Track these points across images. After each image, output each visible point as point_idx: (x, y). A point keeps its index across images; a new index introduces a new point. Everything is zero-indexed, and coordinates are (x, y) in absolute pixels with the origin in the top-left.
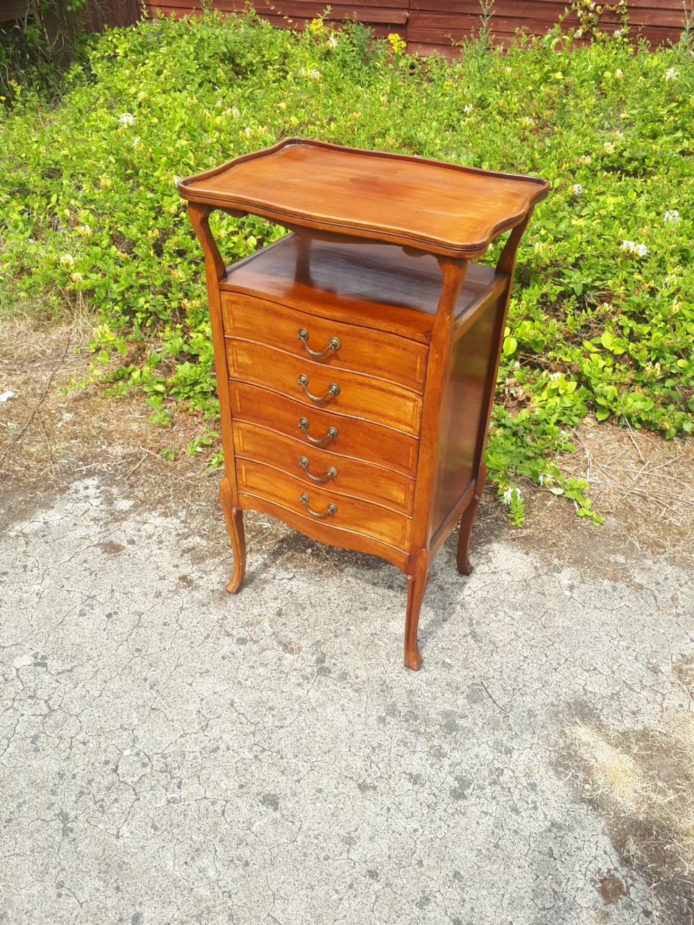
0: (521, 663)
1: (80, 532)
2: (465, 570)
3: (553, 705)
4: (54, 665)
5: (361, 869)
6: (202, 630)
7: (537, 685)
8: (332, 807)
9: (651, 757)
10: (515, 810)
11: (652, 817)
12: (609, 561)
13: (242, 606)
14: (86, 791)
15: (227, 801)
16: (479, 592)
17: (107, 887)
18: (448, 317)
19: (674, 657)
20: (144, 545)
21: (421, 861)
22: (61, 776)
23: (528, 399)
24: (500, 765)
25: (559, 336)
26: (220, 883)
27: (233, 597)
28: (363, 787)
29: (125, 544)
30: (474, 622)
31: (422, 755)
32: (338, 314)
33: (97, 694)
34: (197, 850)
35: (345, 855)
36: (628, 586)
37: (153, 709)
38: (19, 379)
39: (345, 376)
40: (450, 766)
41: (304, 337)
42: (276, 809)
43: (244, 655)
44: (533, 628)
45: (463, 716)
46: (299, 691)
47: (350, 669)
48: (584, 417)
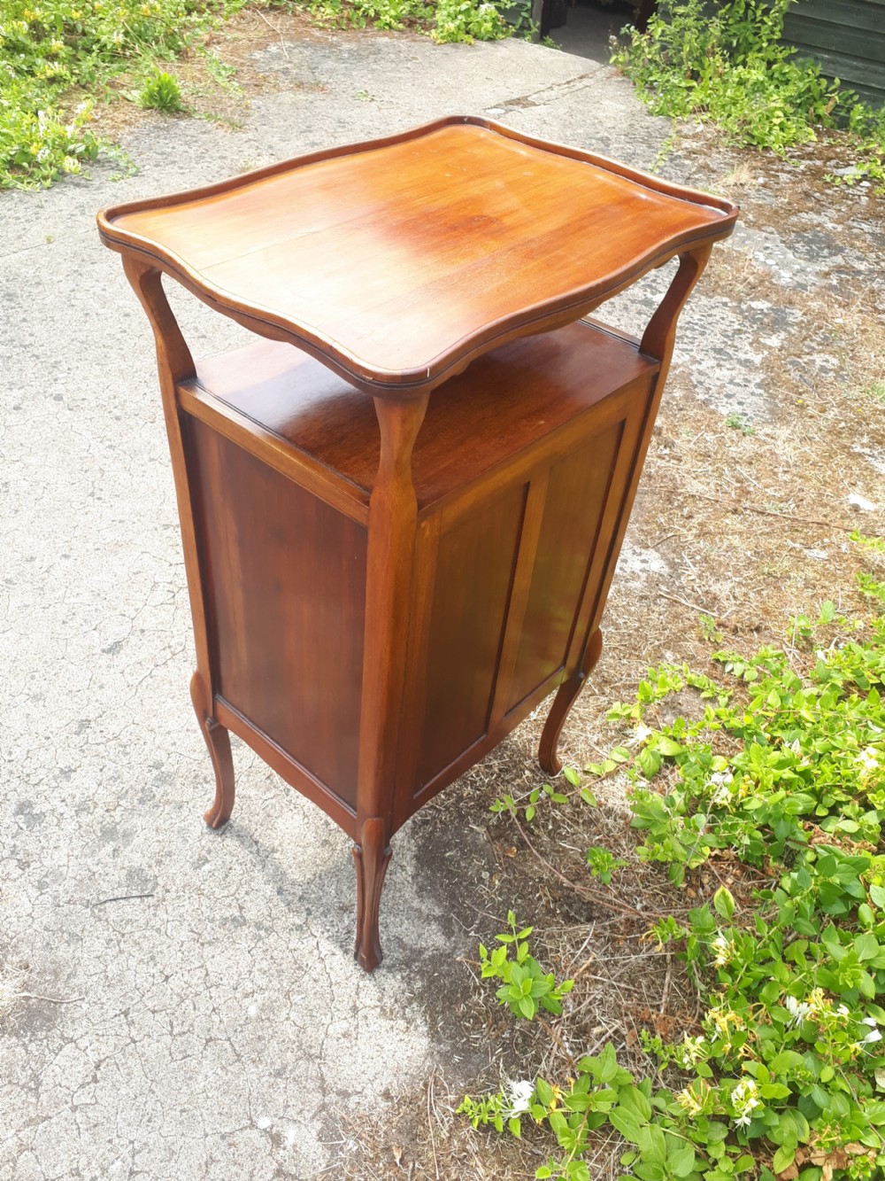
7: (113, 969)
24: (31, 868)
31: (92, 791)
45: (115, 853)
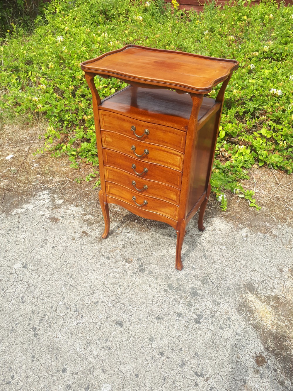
0: (225, 268)
1: (41, 213)
2: (201, 229)
3: (238, 285)
4: (30, 267)
5: (157, 351)
6: (91, 253)
8: (145, 326)
9: (278, 306)
10: (221, 328)
11: (278, 331)
12: (263, 225)
13: (108, 244)
14: (44, 319)
15: (101, 324)
16: (207, 238)
17: (52, 357)
18: (195, 120)
19: (289, 265)
20: (68, 218)
21: (182, 349)
22: (33, 313)
23: (230, 157)
24: (215, 310)
25: (243, 130)
26: (98, 357)
27: (104, 240)
28: (158, 318)
29: (60, 218)
30: (205, 250)
31: (182, 305)
32: (148, 119)
33: (48, 279)
34: (89, 343)
35: (150, 346)
36: (270, 236)
37: (71, 286)
38: (15, 149)
39: (151, 146)
40: (194, 310)
41: (134, 129)
42: (122, 327)
43: (109, 264)
44: (230, 253)
45: (200, 289)
46: (132, 279)
47: (153, 270)
48: (254, 165)
